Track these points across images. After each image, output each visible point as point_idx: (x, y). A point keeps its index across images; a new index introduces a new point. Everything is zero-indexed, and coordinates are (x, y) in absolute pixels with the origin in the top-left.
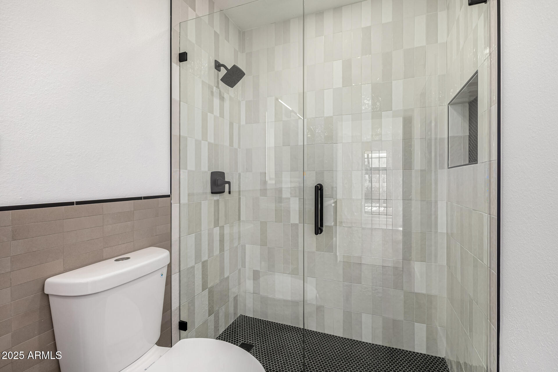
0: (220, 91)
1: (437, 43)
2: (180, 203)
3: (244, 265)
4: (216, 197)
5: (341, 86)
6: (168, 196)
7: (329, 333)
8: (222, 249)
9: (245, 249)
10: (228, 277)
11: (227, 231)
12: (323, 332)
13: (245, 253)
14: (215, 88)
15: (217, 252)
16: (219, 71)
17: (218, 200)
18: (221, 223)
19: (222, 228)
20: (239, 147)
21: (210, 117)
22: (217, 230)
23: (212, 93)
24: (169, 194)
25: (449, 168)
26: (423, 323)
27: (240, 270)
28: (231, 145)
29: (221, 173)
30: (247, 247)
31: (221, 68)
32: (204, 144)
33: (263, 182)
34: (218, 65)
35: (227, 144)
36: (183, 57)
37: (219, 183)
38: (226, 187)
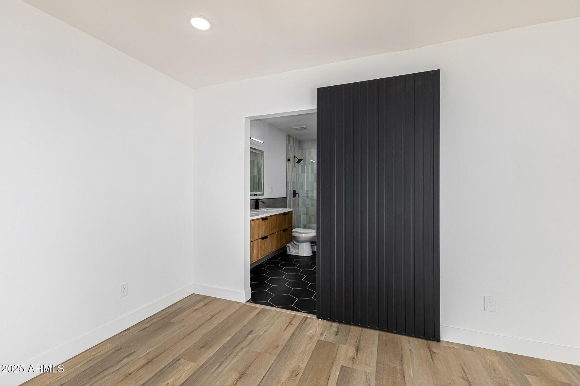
2: (288, 200)
4: (294, 198)
6: (286, 197)
8: (295, 216)
11: (296, 208)
14: (294, 164)
19: (295, 208)
20: (299, 182)
21: (293, 173)
28: (297, 181)
29: (295, 191)
30: (301, 216)
31: (295, 158)
32: (292, 182)
33: (307, 194)
34: (294, 157)
35: (296, 181)
36: (289, 160)
37: (295, 194)
38: (296, 195)
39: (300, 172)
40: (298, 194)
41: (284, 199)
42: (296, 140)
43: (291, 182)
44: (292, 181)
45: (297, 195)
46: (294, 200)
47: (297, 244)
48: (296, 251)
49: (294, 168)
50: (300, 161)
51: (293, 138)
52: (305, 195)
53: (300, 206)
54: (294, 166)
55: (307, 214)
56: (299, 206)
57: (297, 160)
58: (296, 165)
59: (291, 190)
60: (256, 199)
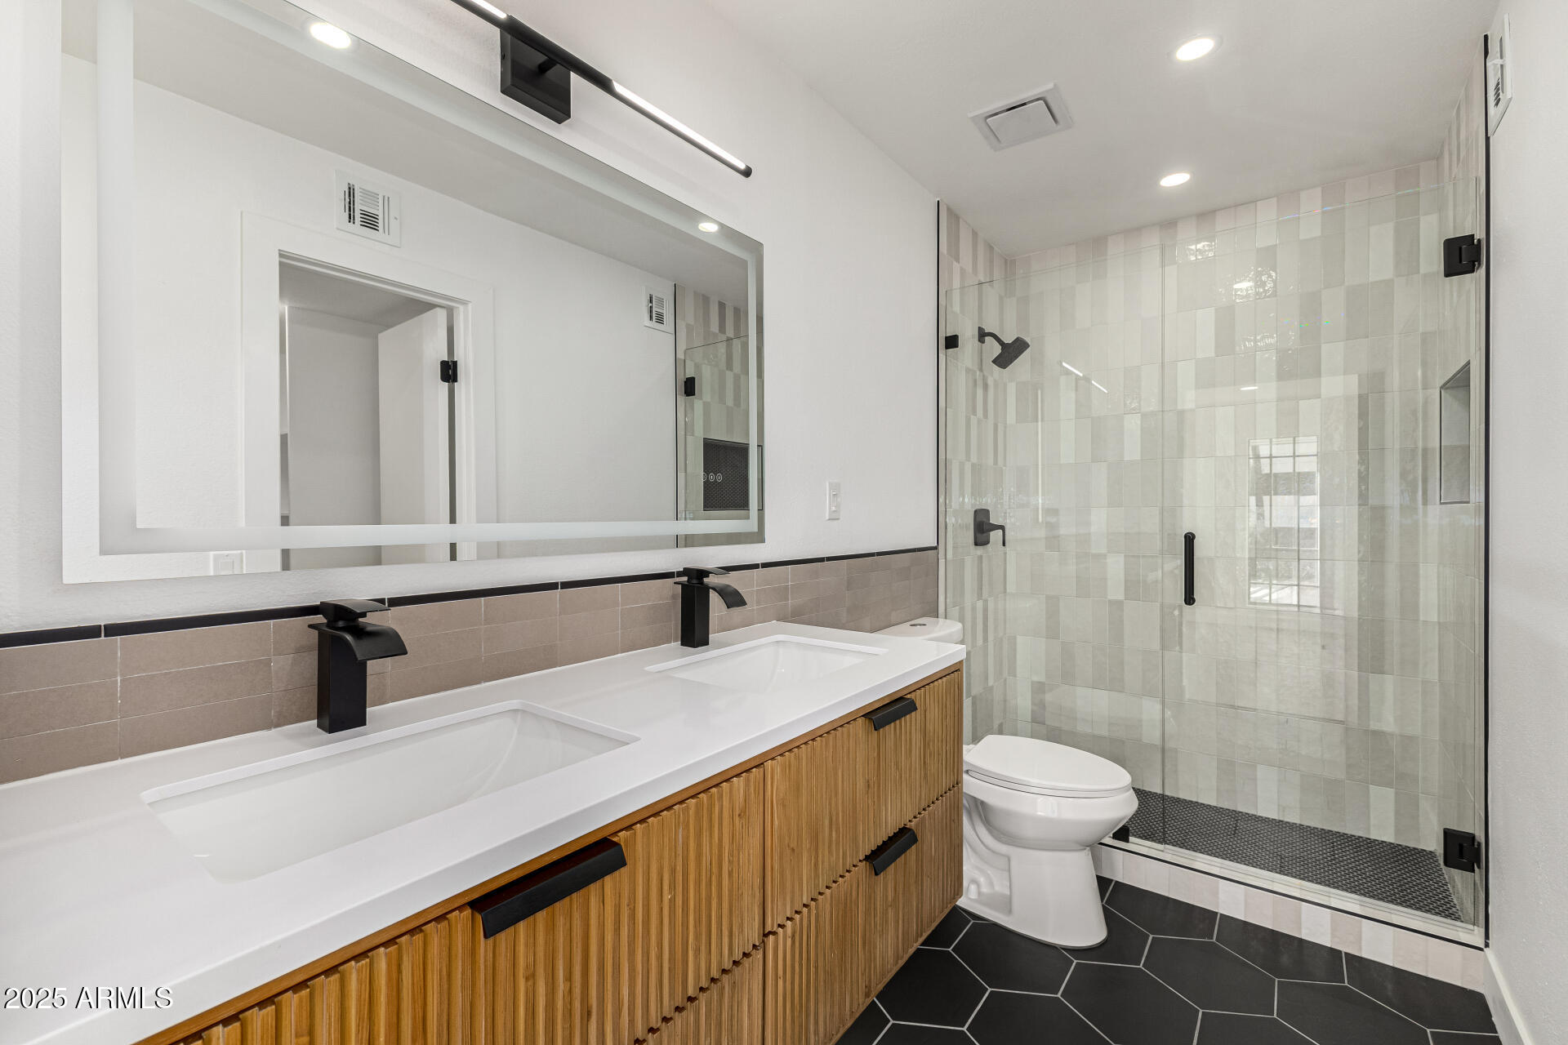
0: (984, 376)
1: (1418, 272)
2: (946, 558)
3: (1012, 672)
4: (980, 550)
5: (1213, 355)
6: (935, 548)
7: (1188, 798)
8: (985, 639)
9: (1015, 644)
10: (992, 687)
11: (991, 606)
12: (1176, 796)
13: (1015, 650)
14: (978, 373)
15: (980, 642)
16: (983, 342)
17: (981, 557)
18: (985, 595)
19: (986, 601)
20: (1005, 466)
21: (974, 420)
22: (980, 604)
23: (975, 381)
24: (936, 544)
25: (1441, 504)
26: (1389, 785)
27: (1005, 680)
28: (996, 462)
29: (986, 512)
30: (1020, 640)
31: (987, 338)
32: (968, 467)
33: (1051, 527)
34: (982, 335)
35: (991, 461)
36: (952, 342)
37: (983, 528)
38: (992, 534)
39: (1011, 418)
40: (1002, 528)
41: (922, 556)
42: (990, 248)
43: (962, 464)
44: (968, 458)
45: (996, 535)
46: (980, 558)
47: (1003, 848)
48: (991, 884)
49: (980, 392)
50: (1010, 352)
51: (975, 234)
52: (1042, 533)
53: (1011, 588)
54: (980, 383)
55: (1052, 632)
56: (1005, 592)
57: (997, 350)
58: (990, 382)
59: (963, 504)
60: (687, 572)
